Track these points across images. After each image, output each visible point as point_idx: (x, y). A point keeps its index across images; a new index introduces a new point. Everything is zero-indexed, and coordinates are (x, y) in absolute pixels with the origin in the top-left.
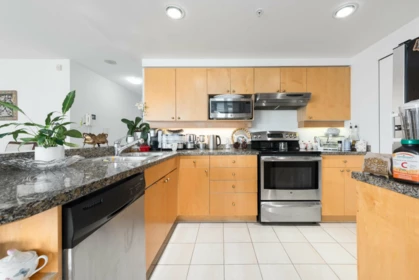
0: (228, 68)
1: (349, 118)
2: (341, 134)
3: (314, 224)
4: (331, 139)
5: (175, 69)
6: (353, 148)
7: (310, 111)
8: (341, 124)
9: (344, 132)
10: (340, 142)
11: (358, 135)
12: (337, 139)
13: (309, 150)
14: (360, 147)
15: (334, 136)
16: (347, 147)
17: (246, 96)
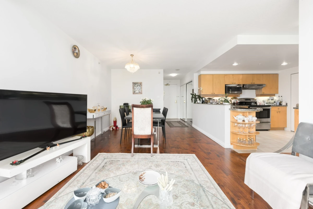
0: (233, 75)
1: (277, 93)
2: (274, 99)
3: (267, 130)
4: (270, 101)
5: (213, 75)
6: (280, 104)
7: (264, 91)
8: (274, 95)
9: (276, 98)
10: (275, 102)
11: (282, 99)
12: (273, 101)
13: (261, 105)
14: (284, 104)
15: (272, 100)
16: (278, 104)
17: (238, 85)
